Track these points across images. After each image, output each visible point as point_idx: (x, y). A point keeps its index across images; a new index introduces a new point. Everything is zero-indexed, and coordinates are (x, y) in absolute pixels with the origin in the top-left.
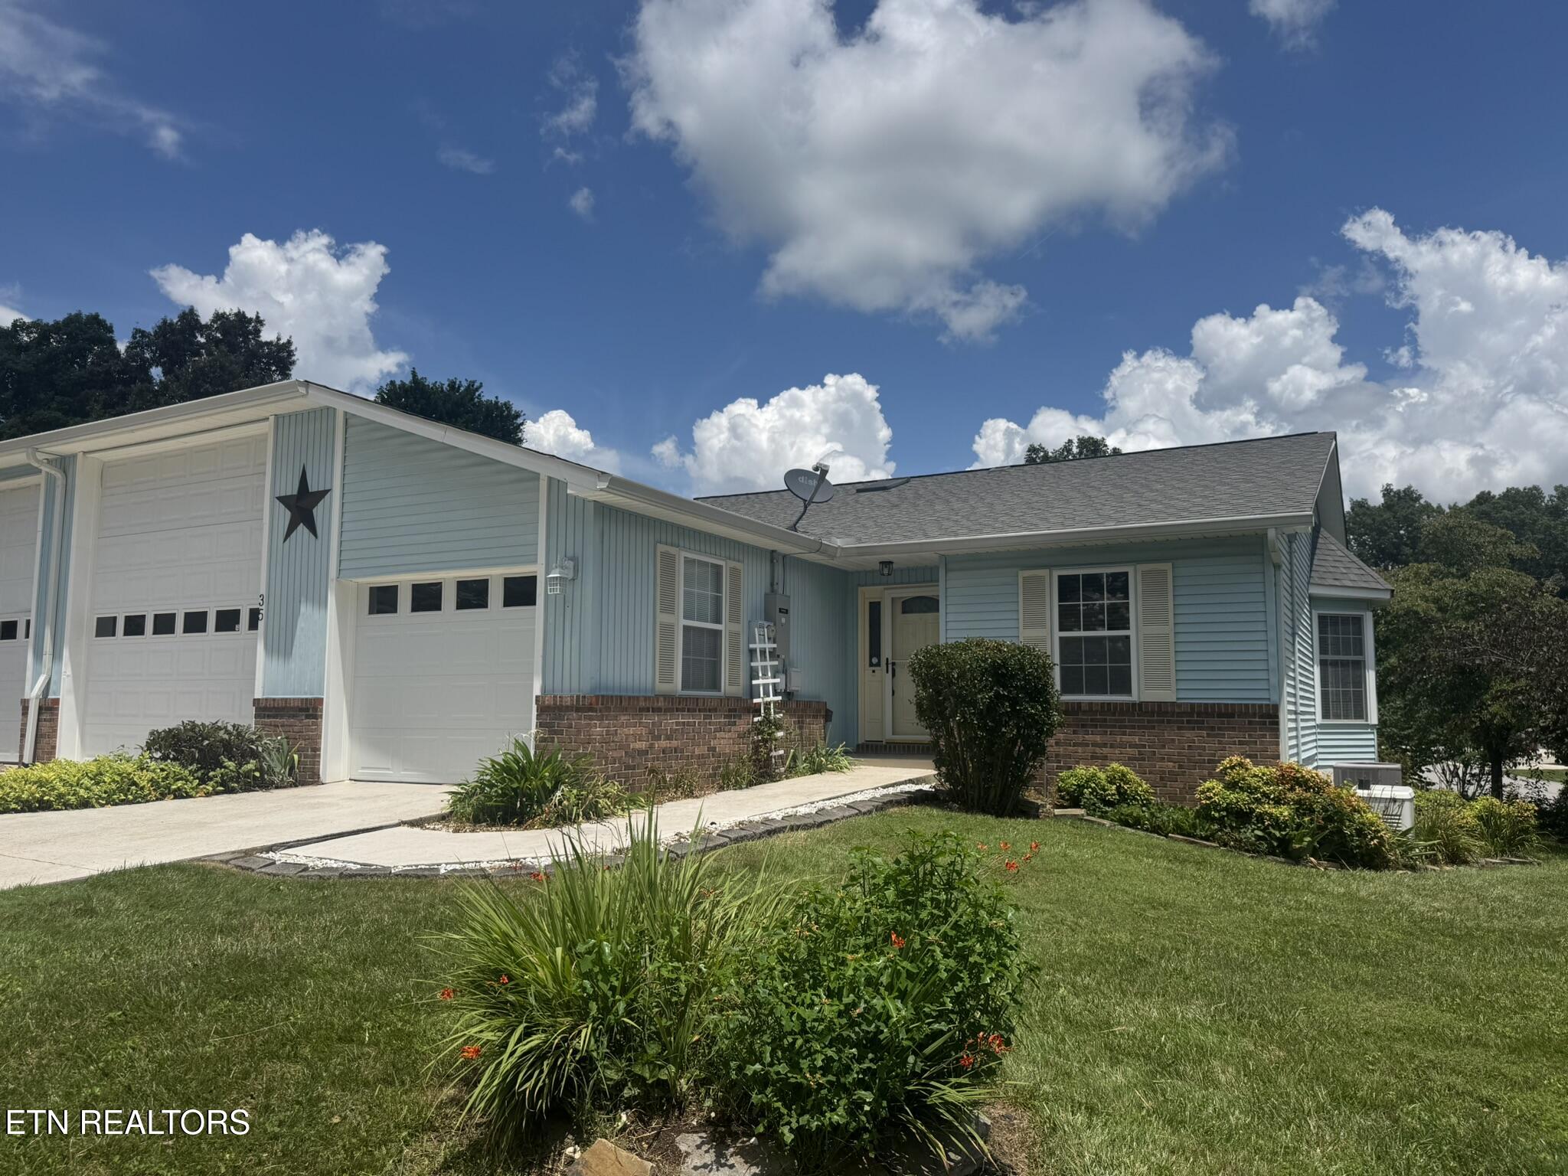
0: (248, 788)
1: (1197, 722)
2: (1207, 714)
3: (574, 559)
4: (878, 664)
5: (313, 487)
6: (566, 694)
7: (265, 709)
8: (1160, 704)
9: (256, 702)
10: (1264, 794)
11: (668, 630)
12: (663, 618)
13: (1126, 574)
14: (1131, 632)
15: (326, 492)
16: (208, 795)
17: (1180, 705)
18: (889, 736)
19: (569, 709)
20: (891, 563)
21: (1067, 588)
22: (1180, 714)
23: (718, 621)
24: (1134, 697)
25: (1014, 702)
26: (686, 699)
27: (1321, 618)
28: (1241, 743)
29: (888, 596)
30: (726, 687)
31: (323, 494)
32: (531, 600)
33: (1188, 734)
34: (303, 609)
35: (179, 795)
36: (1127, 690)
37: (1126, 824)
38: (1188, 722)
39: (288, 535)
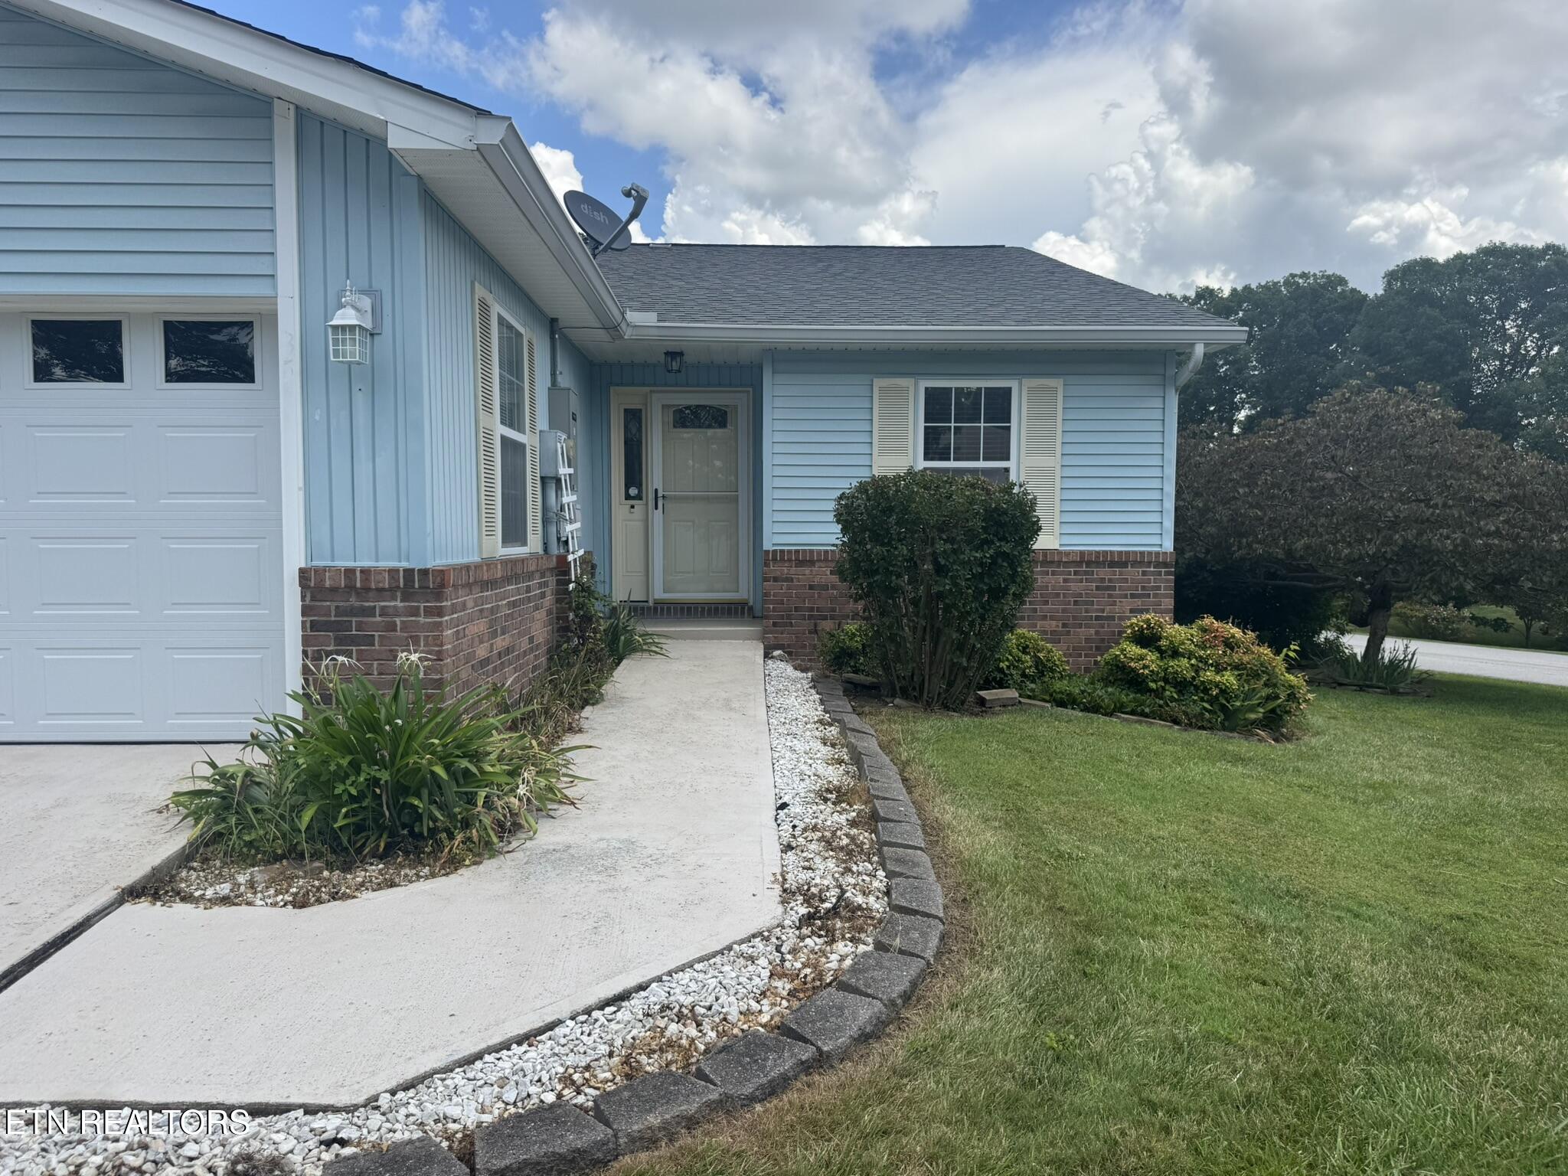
1: (1086, 573)
4: (641, 497)
8: (1045, 552)
10: (1200, 659)
11: (489, 442)
12: (484, 420)
13: (1009, 390)
14: (1011, 464)
17: (1067, 554)
18: (659, 594)
20: (681, 354)
21: (936, 404)
22: (1067, 564)
23: (523, 428)
26: (505, 563)
28: (1133, 596)
29: (662, 402)
30: (531, 538)
33: (1075, 587)
37: (1059, 703)
38: (1076, 573)
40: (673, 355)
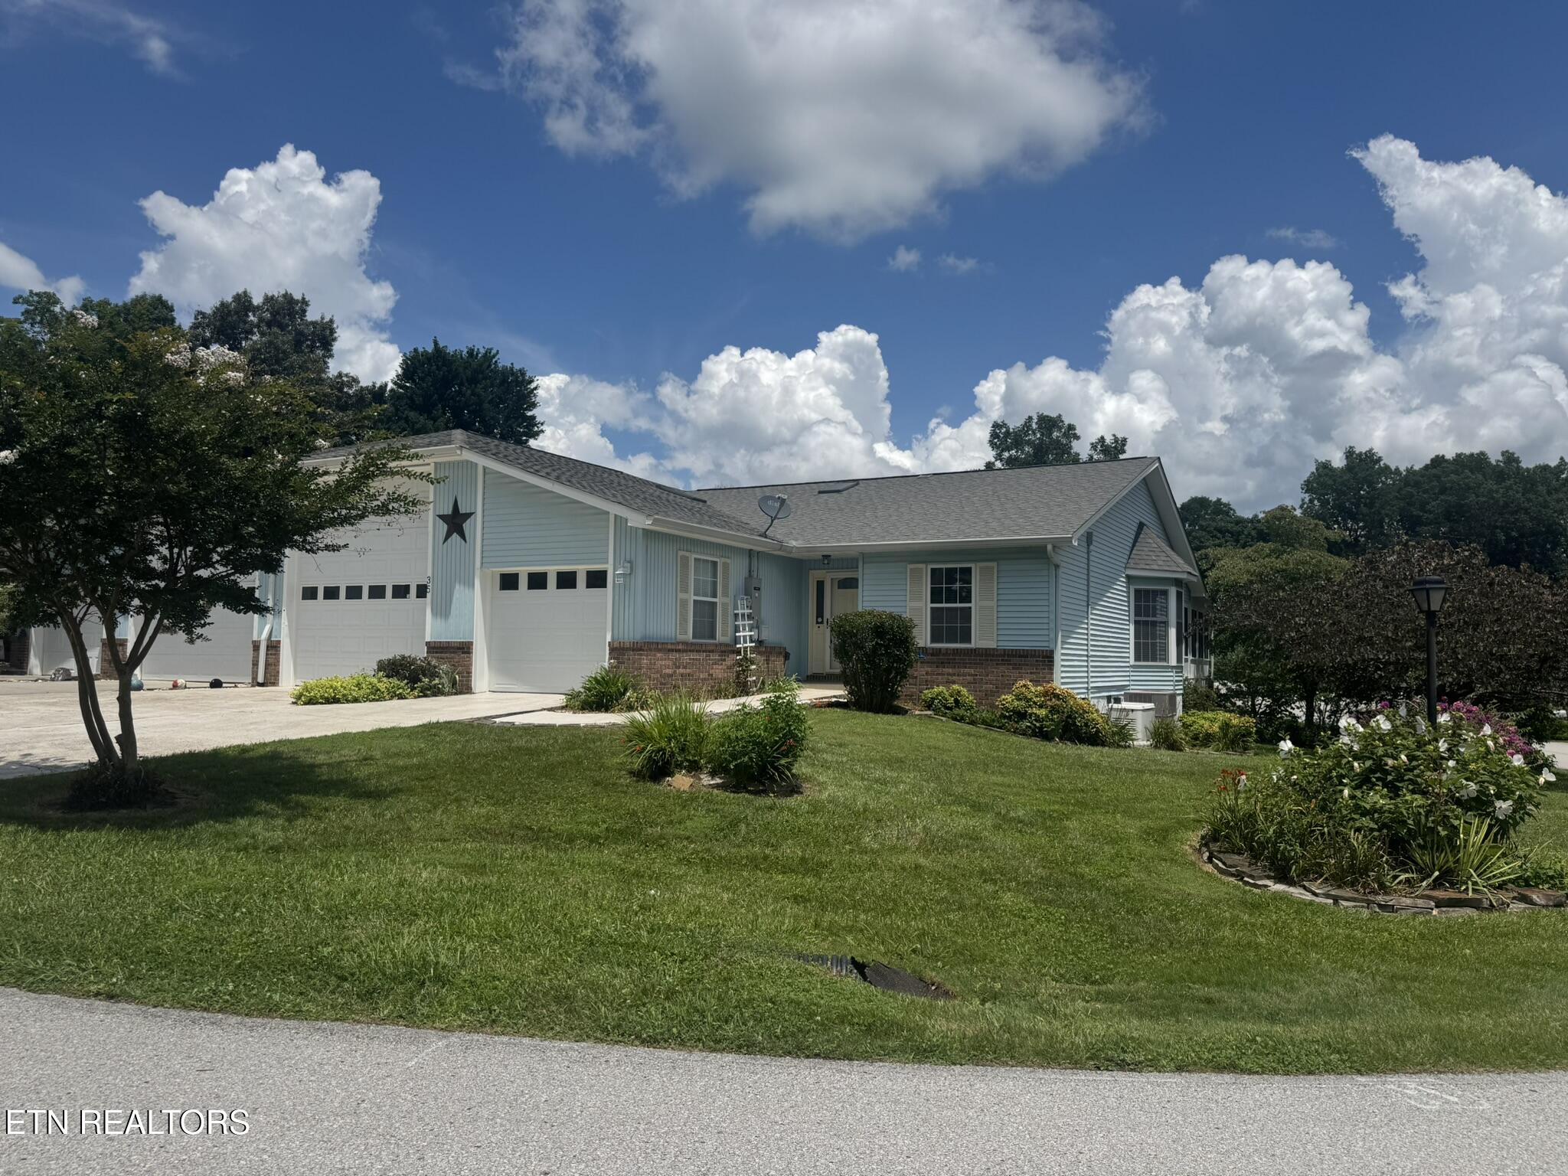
0: (435, 695)
1: (1008, 661)
2: (1015, 656)
4: (822, 623)
5: (462, 510)
6: (626, 640)
7: (434, 648)
8: (986, 649)
9: (428, 644)
10: (1035, 703)
11: (684, 603)
12: (681, 596)
13: (971, 568)
14: (972, 605)
15: (471, 514)
16: (415, 698)
17: (997, 650)
18: (828, 670)
19: (628, 649)
20: (829, 556)
21: (936, 576)
22: (999, 656)
23: (715, 596)
24: (972, 645)
25: (887, 647)
26: (695, 644)
27: (1137, 591)
28: (1028, 673)
29: (829, 577)
30: (720, 637)
31: (469, 515)
32: (604, 585)
33: (1002, 668)
34: (457, 587)
35: (401, 697)
36: (969, 641)
37: (955, 719)
38: (1003, 661)
39: (446, 539)
40: (826, 557)
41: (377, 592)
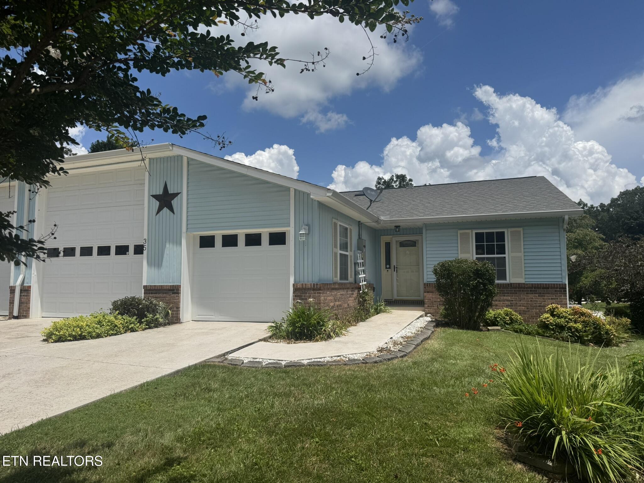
0: (156, 326)
1: (534, 291)
2: (538, 288)
3: (308, 225)
4: (390, 268)
5: (171, 191)
6: (306, 282)
7: (150, 290)
8: (519, 284)
9: (145, 287)
10: (569, 319)
11: (336, 254)
12: (335, 250)
13: (504, 232)
14: (506, 255)
15: (177, 194)
16: (143, 330)
17: (527, 284)
18: (396, 297)
19: (309, 289)
20: (399, 226)
21: (479, 237)
22: (527, 288)
23: (347, 251)
24: (508, 281)
26: (342, 284)
28: (552, 299)
30: (351, 279)
31: (176, 195)
32: (283, 243)
33: (531, 296)
34: (167, 246)
35: (133, 330)
36: (505, 279)
37: (516, 332)
38: (530, 291)
39: (158, 212)
40: (397, 227)
41: (104, 251)
